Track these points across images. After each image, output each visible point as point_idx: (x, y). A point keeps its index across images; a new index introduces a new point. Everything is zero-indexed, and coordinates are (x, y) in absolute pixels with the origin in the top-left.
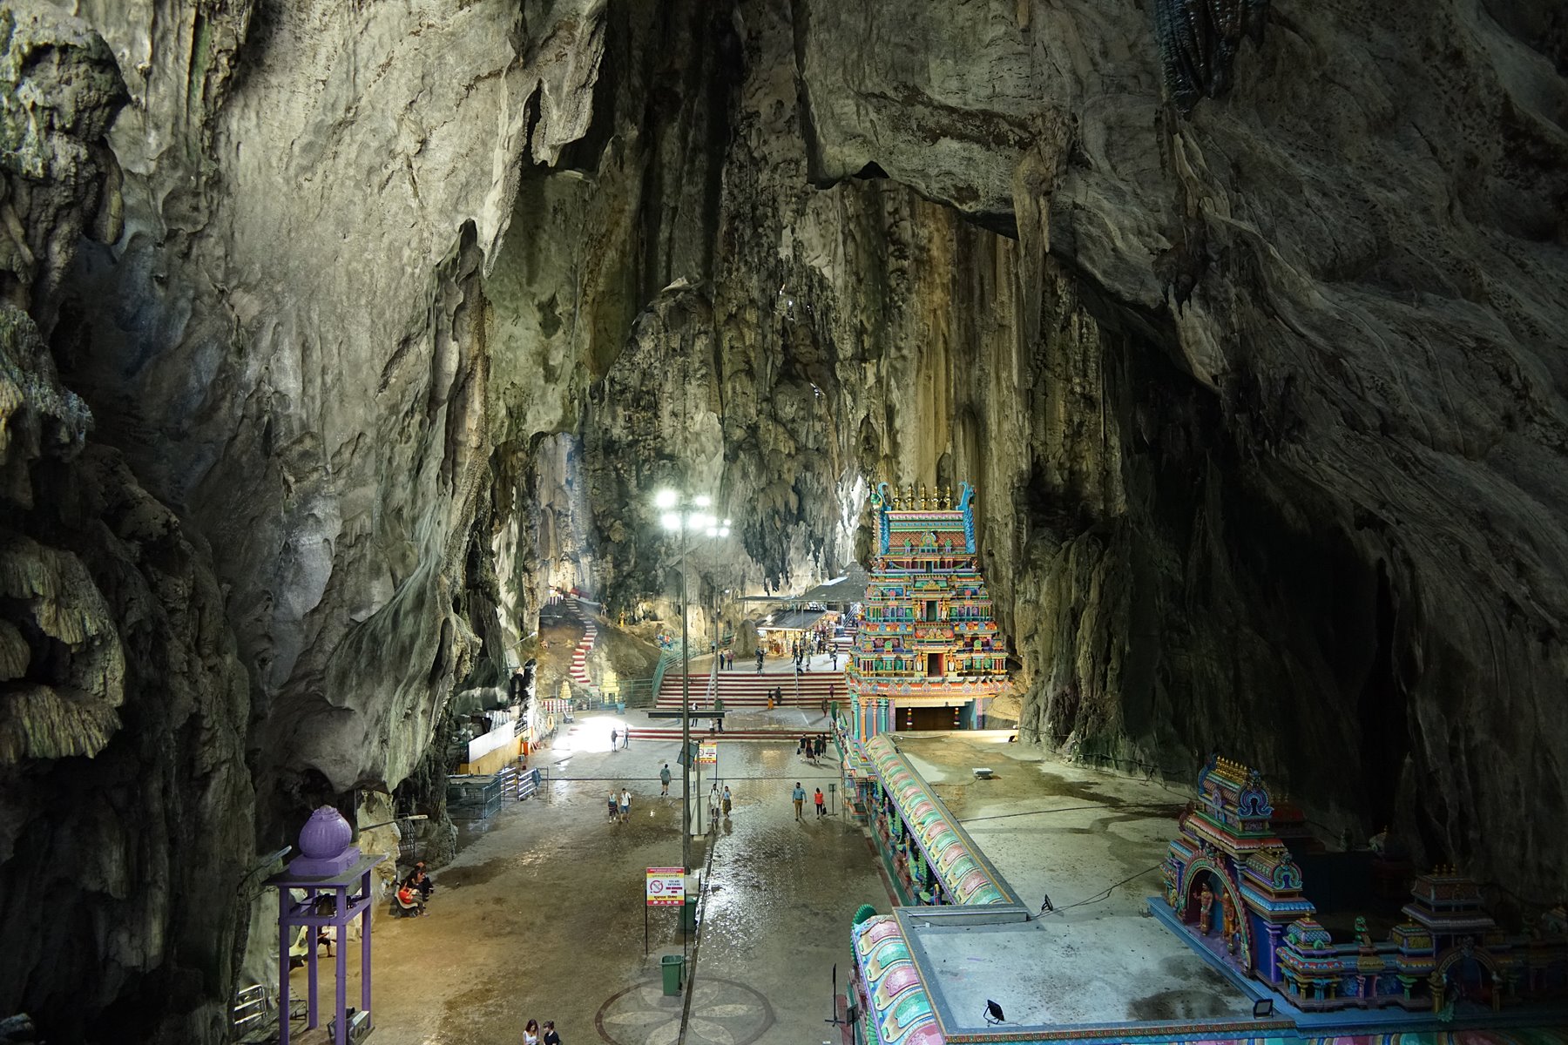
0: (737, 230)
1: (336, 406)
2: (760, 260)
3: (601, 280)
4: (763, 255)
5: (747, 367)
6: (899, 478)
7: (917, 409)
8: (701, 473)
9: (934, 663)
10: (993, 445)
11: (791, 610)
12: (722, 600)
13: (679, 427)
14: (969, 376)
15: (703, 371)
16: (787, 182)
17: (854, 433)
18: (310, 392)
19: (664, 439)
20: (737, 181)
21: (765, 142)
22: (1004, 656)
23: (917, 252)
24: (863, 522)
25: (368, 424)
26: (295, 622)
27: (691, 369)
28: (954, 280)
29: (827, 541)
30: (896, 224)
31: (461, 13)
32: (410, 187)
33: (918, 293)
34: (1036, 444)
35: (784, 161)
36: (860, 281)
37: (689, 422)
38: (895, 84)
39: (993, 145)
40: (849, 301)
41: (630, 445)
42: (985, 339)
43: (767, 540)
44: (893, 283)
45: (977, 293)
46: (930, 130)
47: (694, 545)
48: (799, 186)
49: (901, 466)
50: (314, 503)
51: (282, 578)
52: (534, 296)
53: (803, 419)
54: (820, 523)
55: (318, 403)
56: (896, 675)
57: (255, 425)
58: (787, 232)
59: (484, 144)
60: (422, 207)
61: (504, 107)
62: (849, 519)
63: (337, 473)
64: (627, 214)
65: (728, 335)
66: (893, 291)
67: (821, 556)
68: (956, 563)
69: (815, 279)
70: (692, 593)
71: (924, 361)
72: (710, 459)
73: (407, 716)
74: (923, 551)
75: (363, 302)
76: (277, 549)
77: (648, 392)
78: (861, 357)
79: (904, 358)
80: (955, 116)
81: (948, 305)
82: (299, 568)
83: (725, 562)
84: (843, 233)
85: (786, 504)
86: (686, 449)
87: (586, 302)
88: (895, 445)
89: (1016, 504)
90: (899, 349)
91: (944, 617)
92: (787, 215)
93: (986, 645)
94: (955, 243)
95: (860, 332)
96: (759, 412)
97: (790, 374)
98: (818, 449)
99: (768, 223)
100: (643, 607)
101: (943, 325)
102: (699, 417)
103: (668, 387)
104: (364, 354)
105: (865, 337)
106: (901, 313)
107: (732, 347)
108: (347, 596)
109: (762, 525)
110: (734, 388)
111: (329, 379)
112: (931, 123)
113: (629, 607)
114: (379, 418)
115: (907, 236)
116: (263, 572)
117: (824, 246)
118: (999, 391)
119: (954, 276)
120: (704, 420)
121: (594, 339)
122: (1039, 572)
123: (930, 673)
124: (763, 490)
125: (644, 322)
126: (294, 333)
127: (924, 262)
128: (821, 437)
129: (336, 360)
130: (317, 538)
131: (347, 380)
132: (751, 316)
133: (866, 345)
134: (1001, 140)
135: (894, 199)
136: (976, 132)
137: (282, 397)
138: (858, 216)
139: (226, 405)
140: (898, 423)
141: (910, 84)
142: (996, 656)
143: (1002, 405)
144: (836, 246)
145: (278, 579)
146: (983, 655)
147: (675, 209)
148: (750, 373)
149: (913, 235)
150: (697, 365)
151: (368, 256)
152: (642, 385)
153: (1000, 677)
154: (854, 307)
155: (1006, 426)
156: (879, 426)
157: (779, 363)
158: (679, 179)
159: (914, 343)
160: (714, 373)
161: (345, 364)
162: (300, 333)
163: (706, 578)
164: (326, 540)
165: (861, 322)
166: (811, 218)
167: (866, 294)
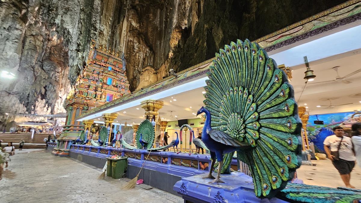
4: (50, 18)
5: (34, 49)
15: (16, 41)
16: (63, 4)
23: (100, 31)
29: (52, 105)
30: (95, 23)
33: (98, 40)
36: (81, 33)
37: (4, 53)
40: (77, 37)
44: (92, 36)
45: (114, 44)
53: (52, 71)
58: (59, 16)
65: (30, 39)
66: (91, 37)
67: (50, 109)
68: (119, 71)
69: (66, 32)
72: (12, 67)
74: (108, 63)
78: (78, 51)
84: (78, 22)
85: (40, 91)
91: (114, 84)
92: (61, 12)
94: (110, 32)
98: (55, 80)
99: (54, 12)
102: (10, 53)
105: (80, 46)
107: (30, 42)
109: (29, 94)
110: (28, 53)
115: (98, 27)
117: (72, 23)
119: (109, 39)
120: (12, 55)
124: (32, 84)
127: (101, 33)
128: (57, 77)
132: (40, 38)
133: (80, 48)
135: (95, 18)
138: (84, 19)
144: (75, 24)
150: (14, 37)
154: (78, 39)
157: (47, 55)
160: (21, 44)
165: (80, 43)
166: (69, 16)
167: (83, 37)
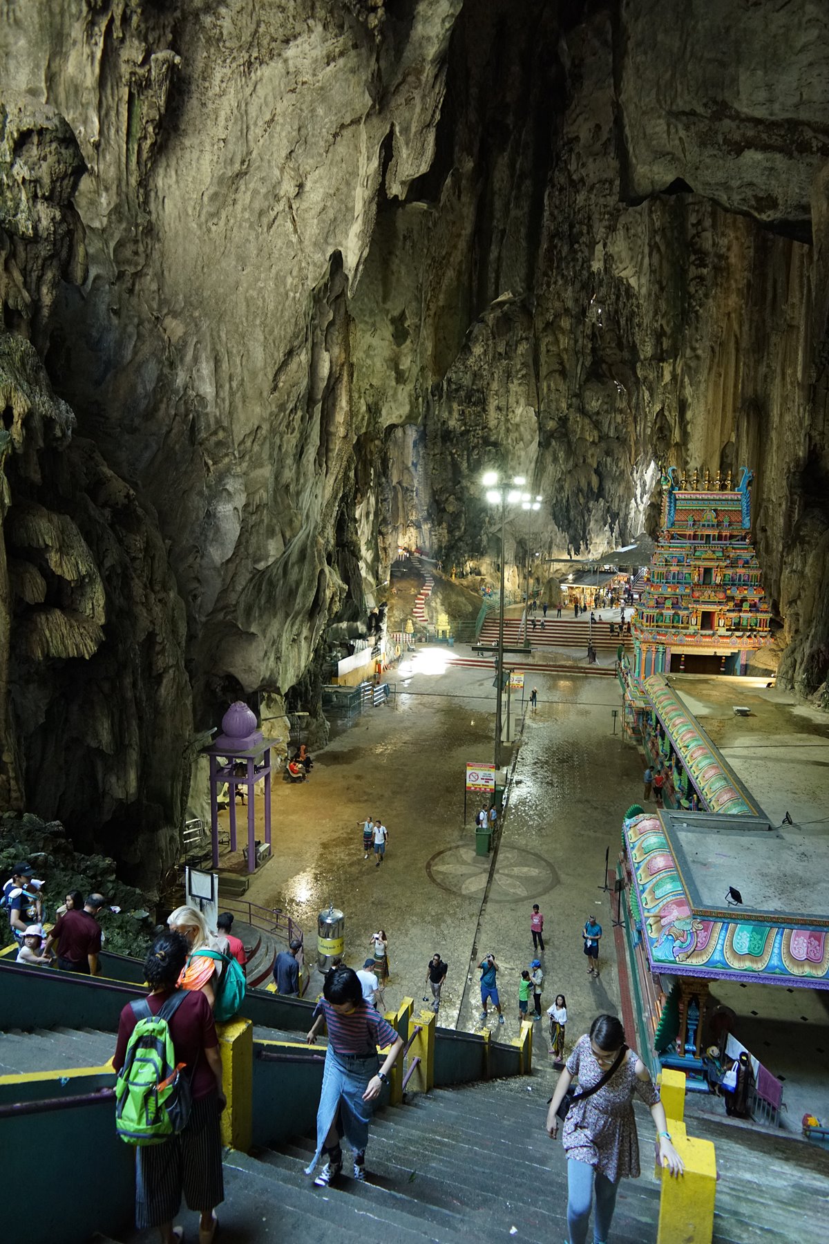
0: (556, 247)
1: (240, 405)
2: (575, 273)
3: (442, 296)
4: (578, 268)
5: (560, 368)
6: (687, 463)
7: (706, 403)
8: (519, 457)
9: (707, 620)
10: (774, 435)
11: (589, 571)
12: (533, 561)
13: (503, 419)
14: (756, 371)
15: (524, 372)
16: (602, 200)
17: (649, 424)
18: (221, 394)
19: (490, 429)
20: (557, 203)
21: (584, 165)
22: (768, 616)
23: (716, 260)
24: (654, 500)
25: (263, 419)
26: (215, 568)
27: (513, 370)
28: (749, 285)
29: (622, 515)
30: (698, 235)
31: (328, 69)
32: (291, 225)
33: (714, 298)
34: (814, 433)
35: (600, 181)
36: (662, 289)
37: (510, 415)
38: (705, 100)
39: (795, 154)
40: (652, 307)
41: (462, 434)
42: (774, 339)
43: (572, 513)
44: (692, 290)
45: (770, 296)
46: (736, 143)
47: (512, 516)
48: (612, 203)
49: (689, 453)
50: (226, 481)
51: (206, 536)
52: (388, 312)
53: (607, 411)
54: (617, 499)
55: (227, 403)
56: (673, 627)
57: (184, 421)
58: (599, 247)
59: (348, 184)
60: (300, 242)
61: (364, 150)
62: (642, 497)
63: (242, 457)
64: (463, 238)
65: (546, 340)
66: (691, 296)
67: (616, 528)
68: (732, 537)
69: (623, 289)
70: (509, 554)
71: (716, 360)
72: (527, 446)
73: (294, 640)
74: (704, 525)
75: (258, 322)
76: (202, 514)
77: (478, 391)
78: (660, 357)
79: (698, 357)
80: (761, 128)
81: (741, 308)
82: (217, 529)
83: (536, 531)
84: (649, 245)
85: (589, 484)
86: (507, 439)
87: (429, 316)
88: (685, 435)
89: (790, 487)
90: (694, 349)
91: (718, 581)
92: (600, 231)
93: (754, 608)
94: (752, 250)
95: (659, 335)
96: (569, 406)
97: (597, 373)
98: (618, 438)
99: (584, 239)
100: (470, 565)
101: (736, 326)
102: (519, 411)
103: (495, 386)
104: (260, 364)
105: (664, 339)
106: (698, 317)
107: (548, 351)
108: (251, 551)
109: (568, 501)
110: (549, 386)
111: (234, 384)
112: (737, 136)
113: (460, 564)
114: (271, 414)
115: (707, 245)
116: (193, 532)
117: (632, 258)
118: (784, 386)
119: (749, 281)
120: (523, 413)
121: (435, 347)
122: (806, 546)
123: (703, 627)
124: (570, 472)
125: (476, 332)
126: (209, 349)
127: (722, 269)
128: (621, 427)
129: (239, 368)
130: (230, 507)
131: (248, 385)
132: (566, 323)
133: (665, 346)
134: (804, 148)
135: (698, 211)
136: (780, 142)
137: (201, 399)
138: (664, 229)
139: (163, 406)
140: (689, 415)
141: (719, 98)
142: (761, 616)
143: (785, 399)
144: (643, 258)
145: (203, 538)
146: (750, 614)
147: (504, 231)
148: (563, 373)
149: (714, 244)
150: (518, 367)
151: (260, 284)
152: (473, 384)
153: (763, 634)
154: (656, 313)
155: (787, 418)
156: (672, 417)
157: (588, 364)
158: (508, 203)
159: (708, 343)
160: (532, 373)
161: (246, 372)
162: (214, 349)
163: (521, 543)
164: (235, 508)
165: (661, 325)
166: (622, 232)
167: (667, 301)
